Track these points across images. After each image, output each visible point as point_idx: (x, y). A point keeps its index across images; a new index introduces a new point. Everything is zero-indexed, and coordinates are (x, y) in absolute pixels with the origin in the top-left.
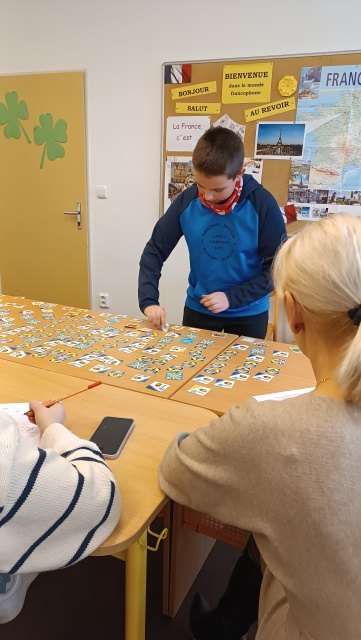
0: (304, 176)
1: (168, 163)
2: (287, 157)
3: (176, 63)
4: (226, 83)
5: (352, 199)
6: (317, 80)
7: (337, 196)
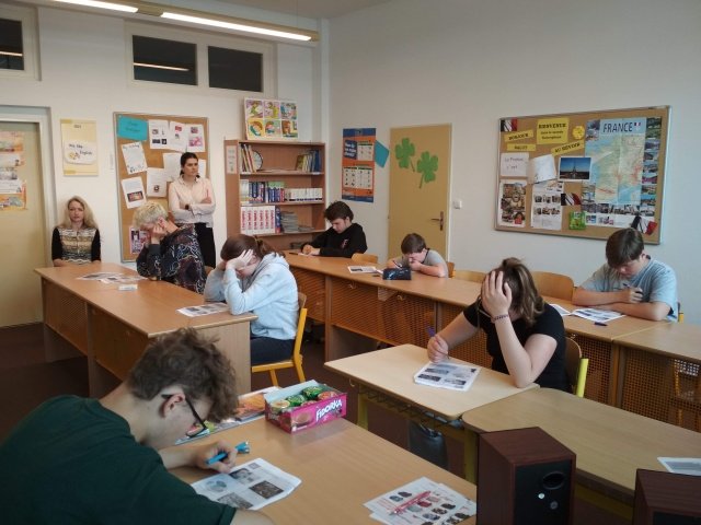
0: (591, 194)
1: (501, 184)
2: (580, 181)
3: (508, 119)
4: (539, 131)
5: (625, 210)
6: (598, 129)
7: (614, 208)
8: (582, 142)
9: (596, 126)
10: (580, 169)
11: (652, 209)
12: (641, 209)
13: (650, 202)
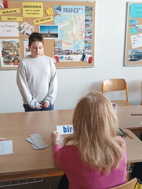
0: (60, 45)
2: (53, 38)
5: (78, 53)
6: (60, 10)
7: (72, 52)
8: (52, 17)
9: (59, 9)
10: (52, 32)
11: (90, 51)
12: (85, 51)
13: (89, 48)
